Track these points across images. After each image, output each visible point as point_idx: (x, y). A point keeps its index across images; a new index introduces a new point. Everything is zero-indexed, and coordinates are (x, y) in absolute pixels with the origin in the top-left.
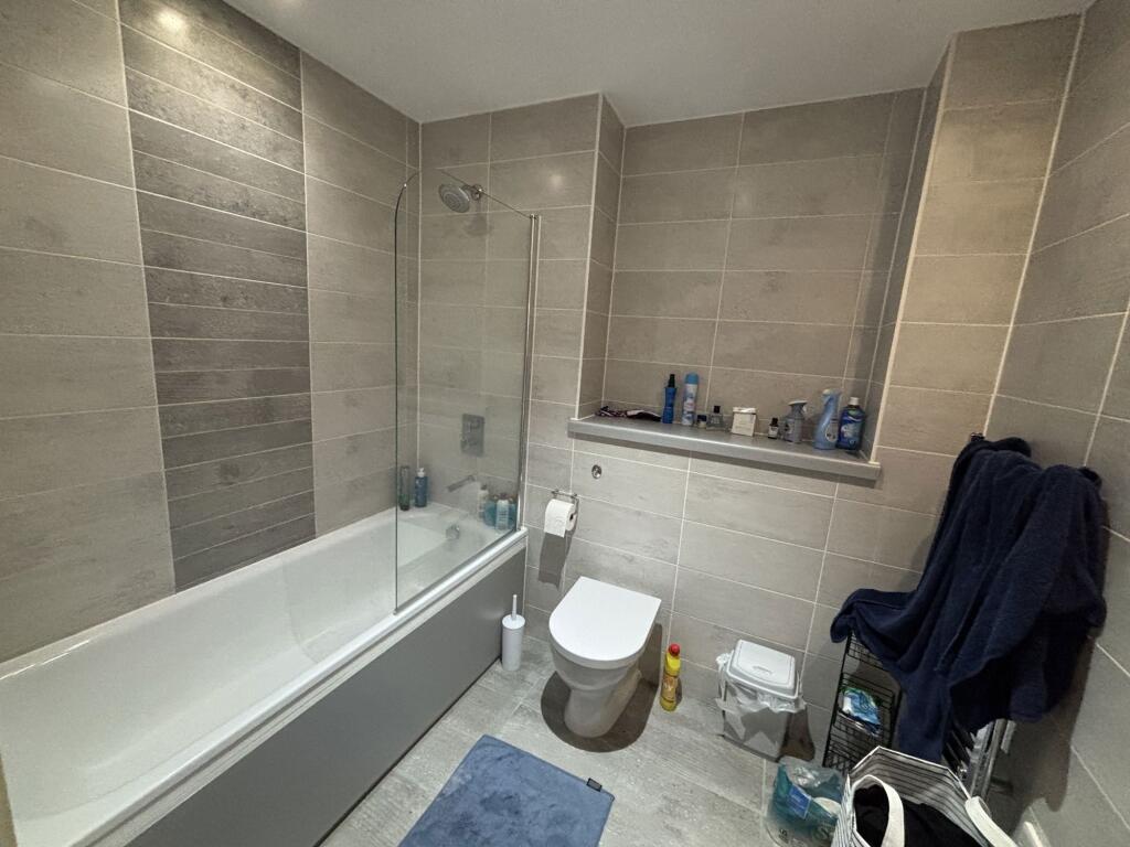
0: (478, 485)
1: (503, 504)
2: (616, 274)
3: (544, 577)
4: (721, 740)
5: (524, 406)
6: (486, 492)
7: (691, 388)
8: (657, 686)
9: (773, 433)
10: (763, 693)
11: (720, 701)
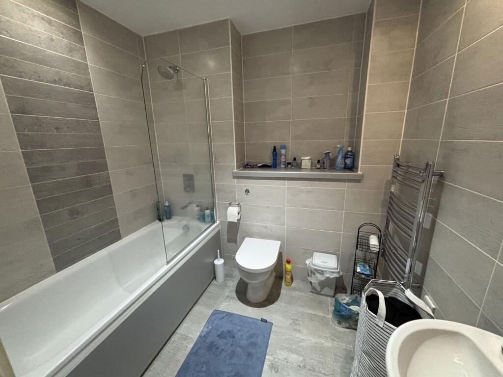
0: (195, 205)
1: (208, 212)
2: (245, 104)
3: (229, 241)
4: (311, 293)
5: (211, 167)
6: (198, 208)
7: (283, 151)
8: (283, 278)
9: (318, 166)
10: (325, 271)
11: (309, 278)
